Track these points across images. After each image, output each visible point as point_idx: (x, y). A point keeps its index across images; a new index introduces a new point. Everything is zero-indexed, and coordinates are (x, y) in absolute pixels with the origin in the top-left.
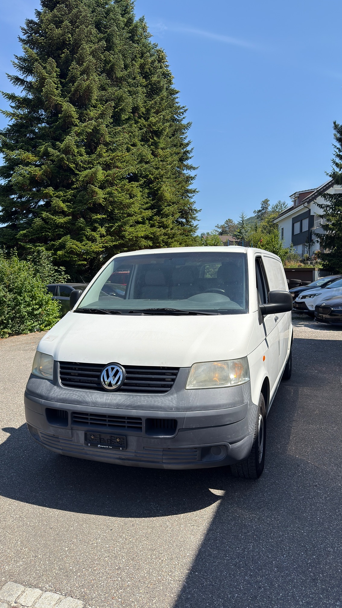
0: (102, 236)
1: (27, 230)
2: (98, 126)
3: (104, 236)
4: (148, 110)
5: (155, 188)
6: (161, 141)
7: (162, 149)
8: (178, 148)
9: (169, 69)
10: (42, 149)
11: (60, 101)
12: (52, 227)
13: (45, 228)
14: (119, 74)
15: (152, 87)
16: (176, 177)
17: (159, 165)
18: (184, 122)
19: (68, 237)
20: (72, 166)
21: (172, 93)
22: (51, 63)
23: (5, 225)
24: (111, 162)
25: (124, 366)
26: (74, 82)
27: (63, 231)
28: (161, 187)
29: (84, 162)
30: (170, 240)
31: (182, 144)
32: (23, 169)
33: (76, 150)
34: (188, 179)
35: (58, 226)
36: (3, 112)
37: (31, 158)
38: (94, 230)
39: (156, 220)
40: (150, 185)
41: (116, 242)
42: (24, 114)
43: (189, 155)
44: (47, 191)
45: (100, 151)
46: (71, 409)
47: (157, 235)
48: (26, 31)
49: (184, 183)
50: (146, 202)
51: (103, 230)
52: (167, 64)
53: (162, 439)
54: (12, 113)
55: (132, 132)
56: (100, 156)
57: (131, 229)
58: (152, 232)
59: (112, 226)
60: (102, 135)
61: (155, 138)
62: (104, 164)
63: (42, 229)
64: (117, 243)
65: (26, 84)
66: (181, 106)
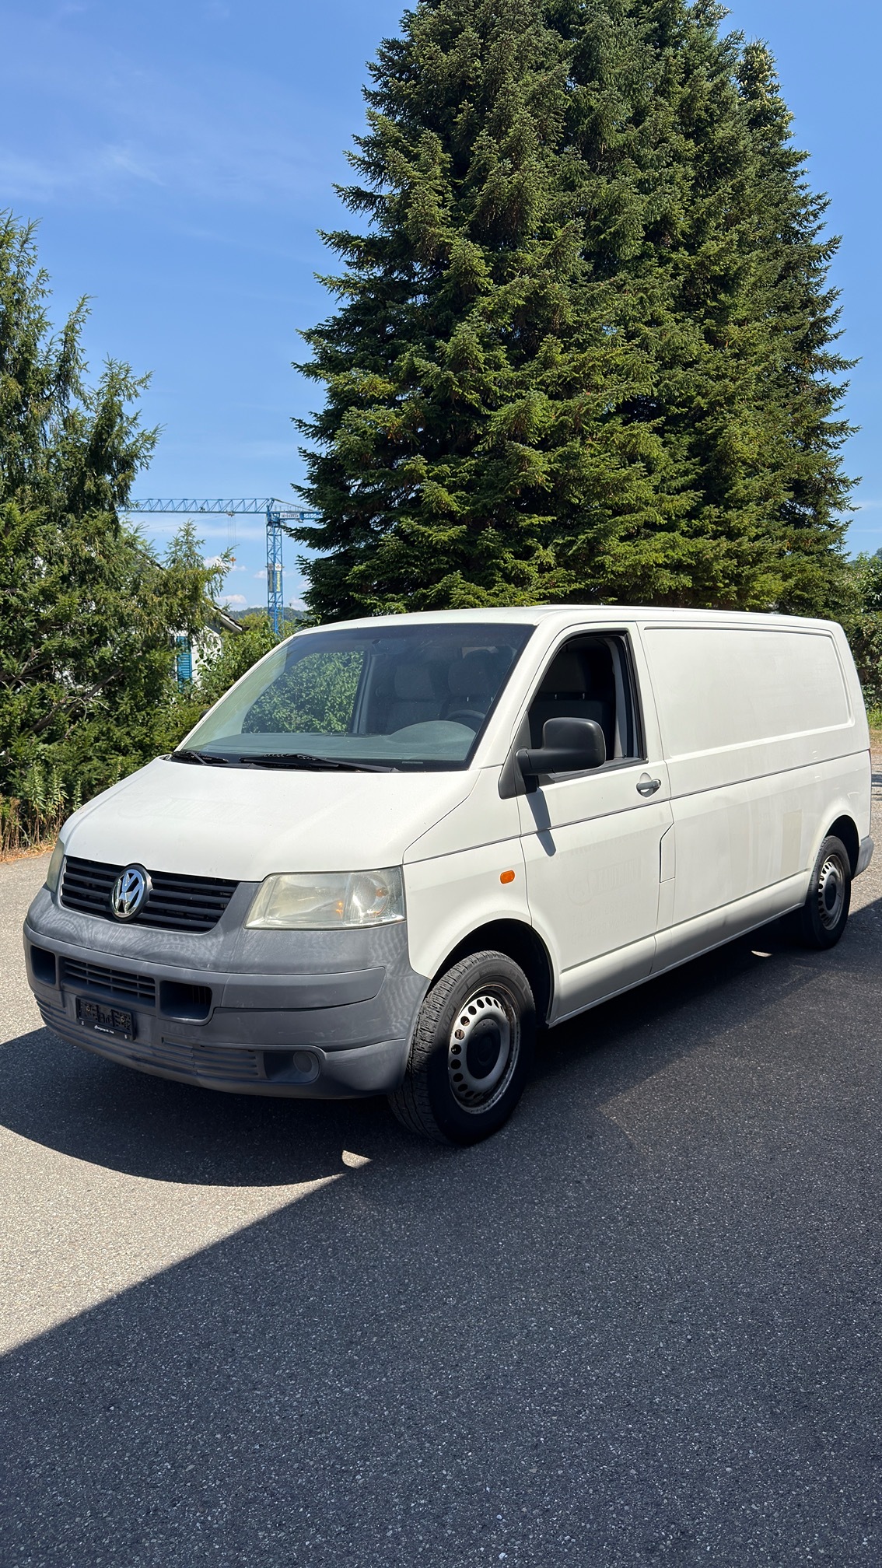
0: (543, 569)
1: (368, 563)
2: (542, 287)
3: (550, 569)
4: (699, 226)
5: (709, 432)
6: (740, 301)
7: (740, 323)
8: (795, 313)
9: (779, 95)
10: (403, 361)
11: (448, 237)
12: (422, 554)
13: (406, 556)
14: (614, 139)
15: (714, 159)
16: (787, 396)
17: (726, 369)
18: (820, 240)
19: (458, 574)
20: (473, 397)
21: (785, 162)
22: (427, 143)
23: (328, 553)
24: (575, 377)
25: (151, 873)
26: (483, 180)
27: (447, 563)
28: (726, 427)
29: (506, 385)
30: (747, 571)
31: (810, 301)
32: (359, 416)
33: (482, 357)
34: (824, 397)
35: (435, 550)
36: (323, 280)
37: (380, 387)
38: (526, 554)
39: (710, 516)
40: (697, 424)
41: (580, 583)
42: (369, 279)
43: (831, 331)
44: (413, 466)
45: (547, 353)
46: (60, 950)
47: (707, 559)
48: (379, 70)
49: (809, 408)
50: (684, 471)
51: (548, 555)
52: (775, 82)
53: (186, 1024)
54: (343, 282)
55: (646, 290)
56: (548, 363)
57: (622, 548)
58: (691, 550)
59: (571, 543)
60: (555, 309)
61: (722, 297)
62: (557, 384)
63: (400, 558)
64: (582, 586)
65: (379, 202)
66: (813, 196)
